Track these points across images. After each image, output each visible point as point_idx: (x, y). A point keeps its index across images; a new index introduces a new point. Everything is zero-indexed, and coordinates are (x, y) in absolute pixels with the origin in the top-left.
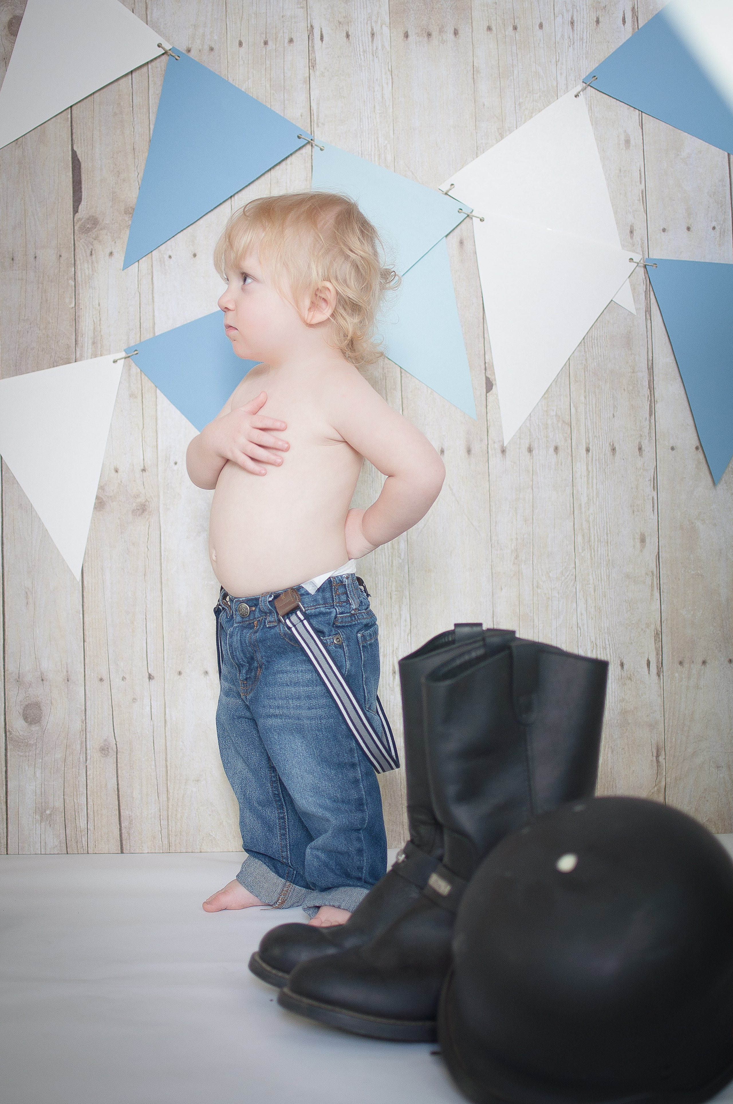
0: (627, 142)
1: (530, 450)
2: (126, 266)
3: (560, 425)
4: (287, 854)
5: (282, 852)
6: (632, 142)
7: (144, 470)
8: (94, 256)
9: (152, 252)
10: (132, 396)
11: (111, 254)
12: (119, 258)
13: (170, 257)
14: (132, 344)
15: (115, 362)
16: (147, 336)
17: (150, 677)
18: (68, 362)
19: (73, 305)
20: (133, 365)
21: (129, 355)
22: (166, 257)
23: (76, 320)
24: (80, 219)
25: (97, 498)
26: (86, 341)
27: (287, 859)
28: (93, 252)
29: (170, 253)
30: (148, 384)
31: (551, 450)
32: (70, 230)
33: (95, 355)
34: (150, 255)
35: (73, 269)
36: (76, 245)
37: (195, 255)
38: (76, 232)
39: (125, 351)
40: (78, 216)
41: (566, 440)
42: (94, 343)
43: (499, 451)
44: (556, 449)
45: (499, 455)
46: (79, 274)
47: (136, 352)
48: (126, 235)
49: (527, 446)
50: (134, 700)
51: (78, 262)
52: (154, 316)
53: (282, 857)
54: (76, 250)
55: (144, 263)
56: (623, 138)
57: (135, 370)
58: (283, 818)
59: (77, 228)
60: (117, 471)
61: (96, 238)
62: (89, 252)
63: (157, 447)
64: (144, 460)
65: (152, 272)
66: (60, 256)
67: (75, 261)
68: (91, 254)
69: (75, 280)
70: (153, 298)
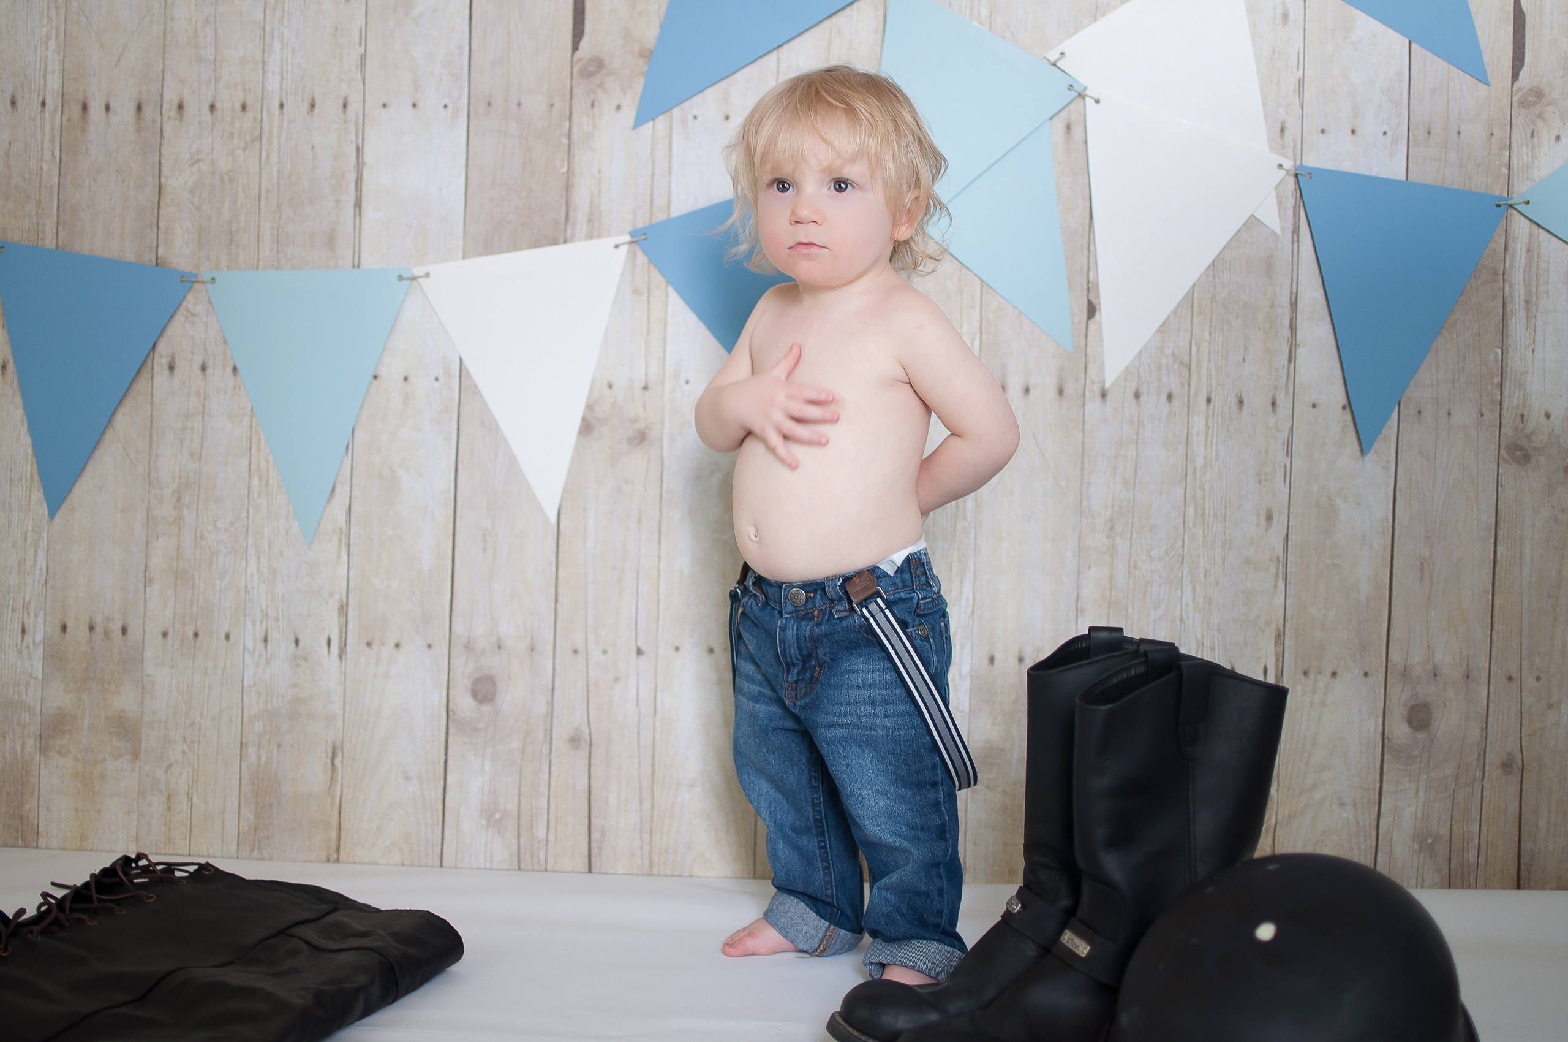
0: (1285, 16)
1: (1137, 396)
2: (639, 123)
3: (1176, 367)
4: (832, 892)
5: (827, 889)
6: (1291, 16)
7: (646, 388)
8: (596, 109)
9: (671, 109)
10: (636, 292)
11: (619, 107)
12: (629, 113)
13: (695, 117)
14: (640, 225)
15: (617, 246)
16: (660, 217)
17: (639, 652)
18: (554, 242)
19: (565, 170)
20: (639, 253)
21: (635, 239)
22: (690, 117)
23: (568, 189)
24: (580, 60)
25: (584, 419)
26: (580, 217)
27: (833, 899)
28: (596, 103)
29: (695, 112)
30: (658, 279)
31: (1164, 397)
32: (566, 72)
33: (590, 236)
34: (668, 114)
35: (567, 123)
36: (574, 92)
37: (727, 118)
38: (575, 75)
39: (632, 234)
40: (578, 54)
41: (1182, 386)
42: (590, 221)
43: (1098, 394)
44: (1170, 397)
45: (1098, 399)
46: (575, 130)
47: (644, 237)
48: (639, 84)
49: (1134, 390)
50: (617, 680)
51: (575, 116)
52: (670, 192)
53: (827, 895)
54: (575, 100)
55: (661, 122)
56: (1279, 11)
57: (642, 259)
58: (825, 847)
59: (575, 70)
60: (610, 386)
61: (600, 85)
62: (589, 103)
63: (664, 359)
64: (646, 375)
65: (671, 136)
66: (552, 105)
67: (571, 113)
68: (593, 106)
69: (569, 137)
70: (670, 168)
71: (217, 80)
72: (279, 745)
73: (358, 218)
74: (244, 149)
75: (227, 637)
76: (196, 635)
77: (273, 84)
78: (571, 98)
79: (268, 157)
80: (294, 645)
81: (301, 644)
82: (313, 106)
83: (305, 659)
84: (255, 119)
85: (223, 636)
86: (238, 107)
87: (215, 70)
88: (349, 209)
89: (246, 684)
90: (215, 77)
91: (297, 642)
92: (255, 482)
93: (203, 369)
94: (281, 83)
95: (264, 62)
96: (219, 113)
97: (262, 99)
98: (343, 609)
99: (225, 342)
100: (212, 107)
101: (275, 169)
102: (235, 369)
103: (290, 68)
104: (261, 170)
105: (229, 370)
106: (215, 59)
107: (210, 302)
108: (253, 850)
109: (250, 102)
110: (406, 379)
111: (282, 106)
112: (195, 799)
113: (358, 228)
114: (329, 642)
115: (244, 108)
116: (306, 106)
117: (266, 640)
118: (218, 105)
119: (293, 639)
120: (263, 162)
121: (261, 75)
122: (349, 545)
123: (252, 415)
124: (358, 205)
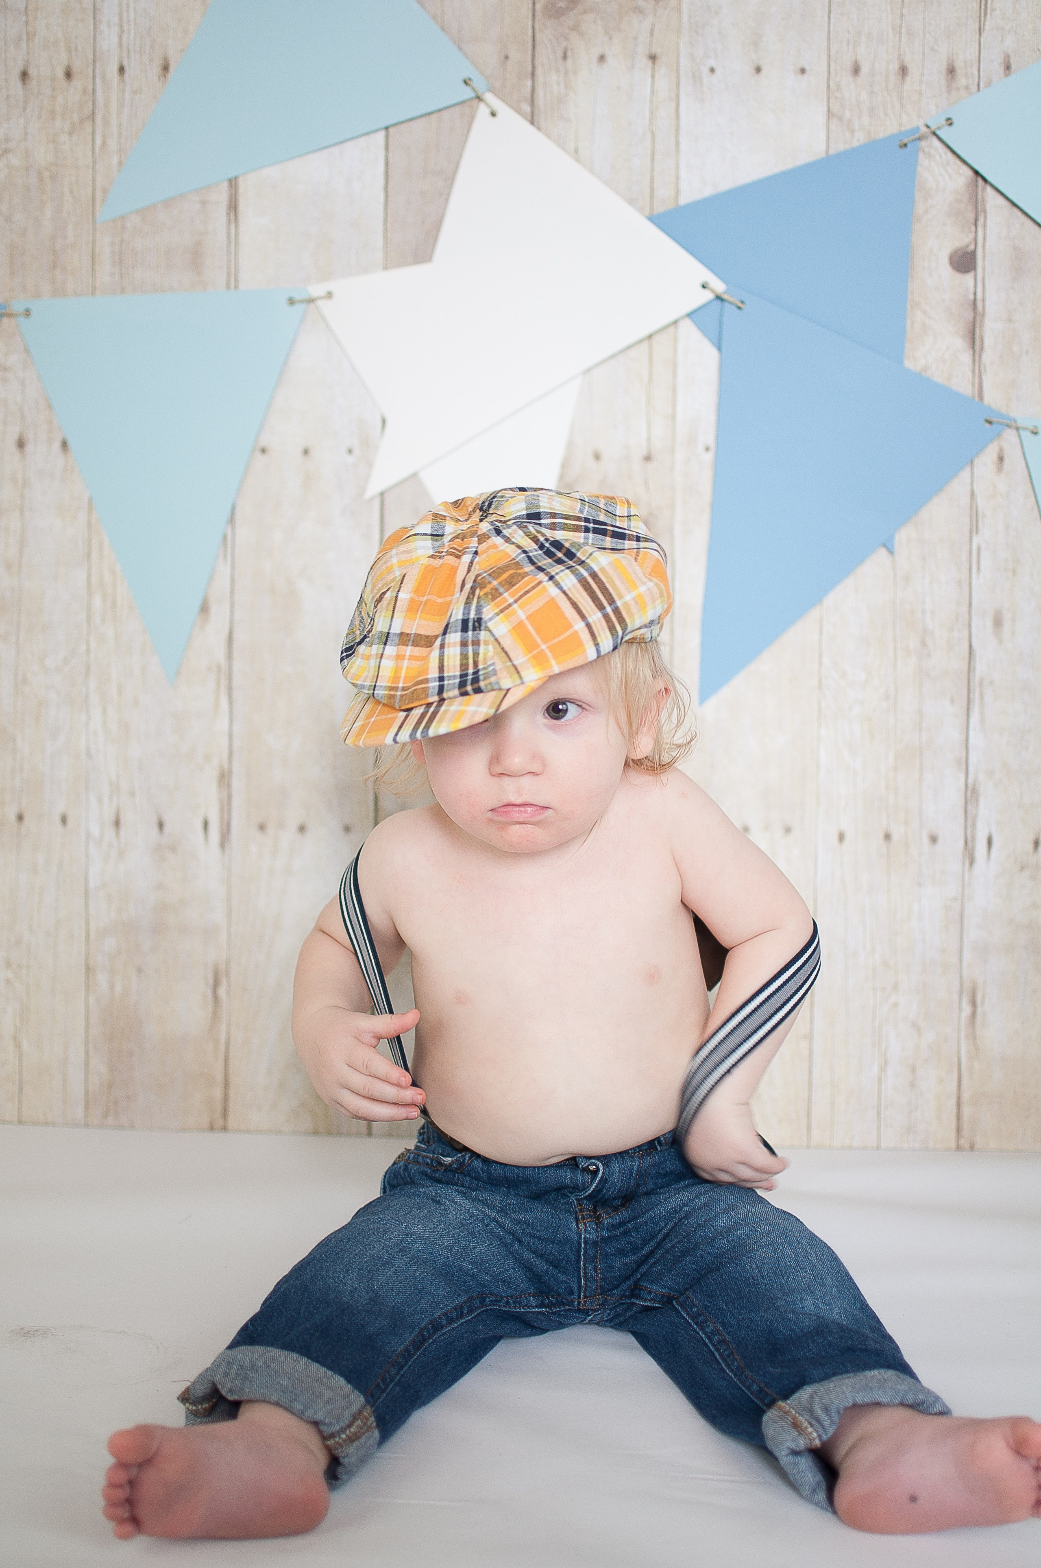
7: (648, 458)
8: (569, 61)
11: (602, 58)
12: (616, 65)
13: (712, 70)
22: (705, 70)
28: (569, 53)
29: (712, 63)
32: (526, 10)
35: (529, 83)
36: (538, 38)
37: (758, 70)
38: (538, 13)
46: (540, 92)
48: (629, 24)
51: (539, 71)
52: (678, 177)
54: (538, 49)
55: (663, 78)
59: (538, 6)
60: (597, 457)
61: (575, 28)
62: (560, 54)
63: (673, 417)
64: (649, 439)
65: (678, 96)
66: (507, 57)
67: (534, 67)
68: (565, 57)
69: (532, 103)
70: (677, 143)
71: (30, 37)
72: (139, 970)
73: (233, 226)
74: (71, 134)
75: (64, 820)
76: (20, 818)
77: (109, 41)
78: (534, 47)
79: (104, 143)
80: (155, 829)
81: (167, 828)
82: (166, 68)
83: (173, 849)
84: (85, 90)
85: (57, 818)
86: (60, 74)
87: (27, 23)
88: (220, 213)
89: (91, 884)
90: (28, 33)
91: (161, 825)
92: (97, 602)
93: (21, 444)
94: (120, 37)
95: (95, 9)
96: (33, 83)
97: (94, 61)
98: (224, 778)
99: (49, 407)
100: (24, 75)
101: (115, 160)
102: (64, 445)
103: (132, 16)
104: (95, 162)
105: (57, 445)
106: (26, 8)
107: (27, 350)
108: (106, 1115)
109: (77, 67)
110: (306, 452)
111: (122, 70)
112: (25, 1045)
113: (233, 240)
114: (206, 825)
115: (68, 75)
116: (157, 69)
117: (117, 823)
118: (32, 72)
119: (154, 822)
120: (97, 150)
121: (92, 26)
122: (230, 689)
123: (90, 508)
124: (233, 207)
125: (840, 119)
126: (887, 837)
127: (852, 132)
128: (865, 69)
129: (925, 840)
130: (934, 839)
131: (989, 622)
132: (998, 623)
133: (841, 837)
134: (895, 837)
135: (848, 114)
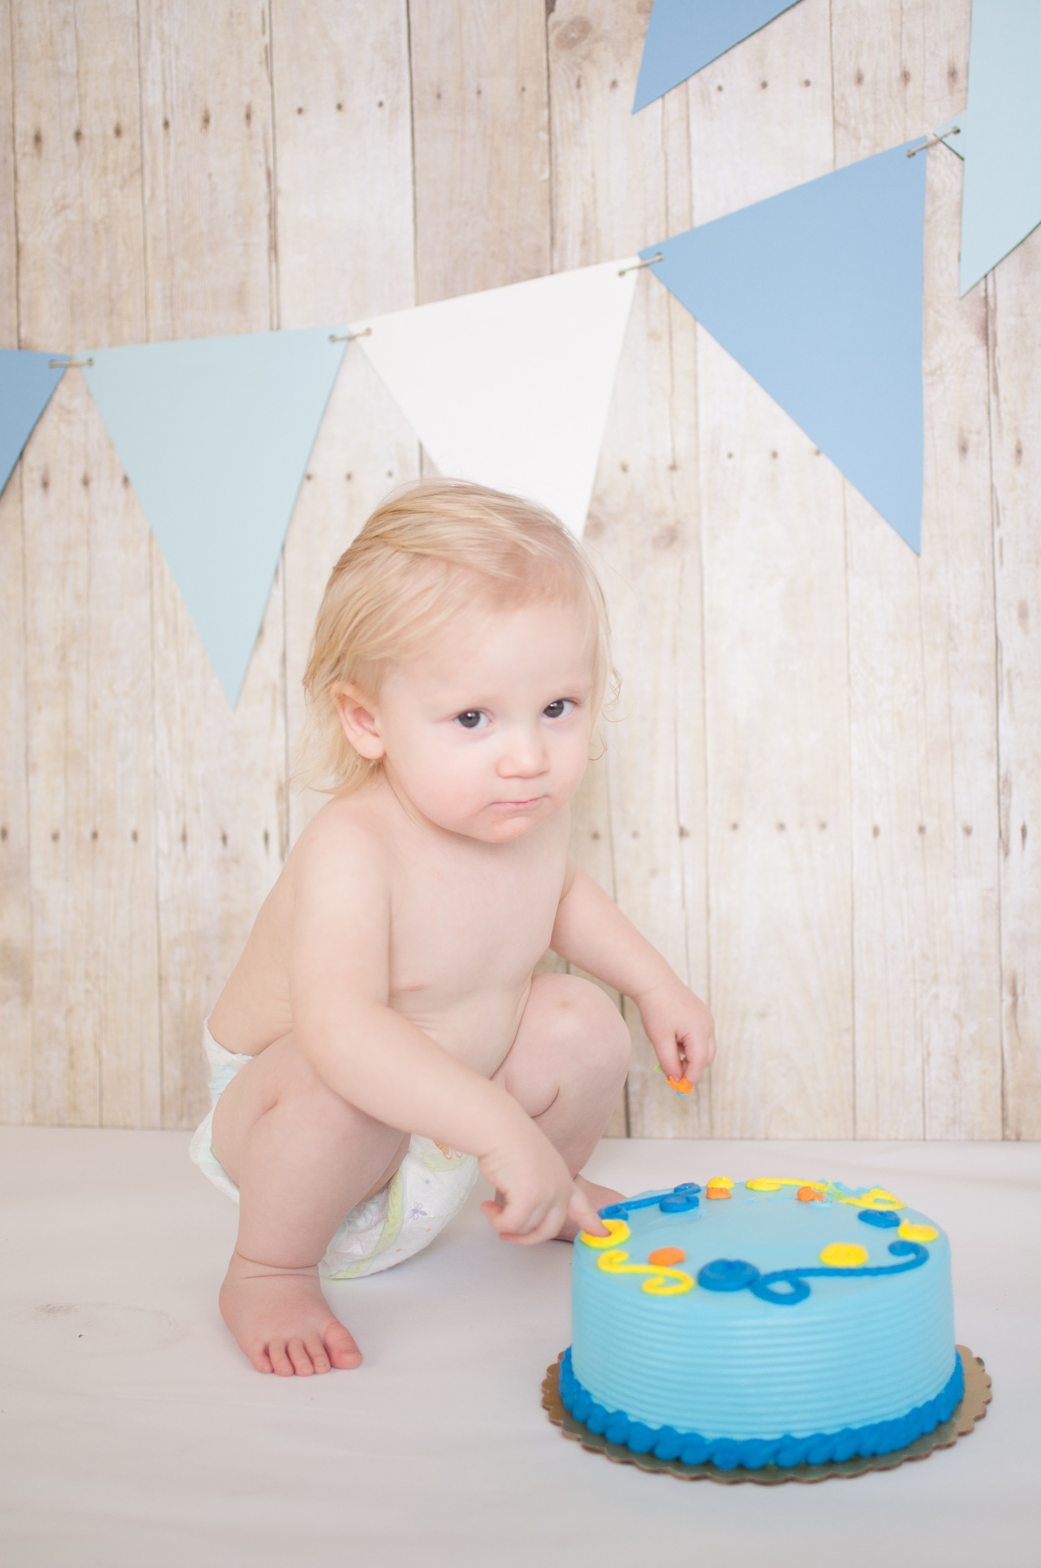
2: (640, 104)
7: (673, 468)
8: (583, 89)
9: (686, 80)
10: (653, 336)
11: (614, 84)
12: (628, 90)
13: (720, 89)
14: (652, 242)
15: (622, 274)
16: (679, 229)
17: (682, 833)
18: (538, 274)
19: (546, 175)
20: (654, 280)
21: (647, 262)
22: (713, 88)
23: (551, 202)
24: (557, 24)
25: (590, 516)
26: (570, 238)
28: (582, 81)
29: (719, 81)
30: (682, 316)
32: (540, 43)
33: (585, 263)
34: (683, 86)
35: (546, 112)
36: (552, 69)
37: (764, 85)
38: (552, 45)
39: (641, 255)
40: (554, 17)
42: (584, 243)
46: (556, 121)
47: (658, 258)
48: (638, 50)
50: (654, 872)
51: (555, 101)
52: (691, 194)
54: (553, 79)
55: (673, 100)
57: (658, 290)
59: (552, 39)
60: (624, 469)
61: (587, 57)
62: (573, 82)
63: (696, 426)
64: (673, 449)
65: (688, 116)
66: (523, 89)
67: (549, 97)
68: (578, 85)
69: (549, 131)
70: (689, 161)
71: (82, 98)
72: (208, 978)
73: (274, 265)
74: (122, 187)
75: (135, 836)
76: (95, 836)
77: (153, 98)
78: (549, 77)
79: (153, 194)
80: (220, 843)
81: (230, 842)
82: (207, 120)
83: (237, 861)
84: (133, 146)
85: (129, 835)
86: (110, 132)
87: (79, 86)
88: (262, 254)
89: (162, 898)
90: (80, 96)
91: (224, 839)
92: (160, 628)
93: (86, 482)
94: (164, 94)
95: (140, 69)
96: (86, 142)
97: (141, 118)
98: (282, 792)
99: (111, 445)
100: (78, 135)
101: (163, 210)
102: (126, 480)
103: (174, 72)
104: (144, 213)
105: (119, 482)
106: (78, 72)
107: (88, 393)
108: (181, 1118)
109: (125, 124)
110: (349, 477)
111: (166, 124)
112: (104, 1053)
113: (274, 279)
114: (266, 837)
115: (118, 132)
116: (198, 122)
117: (184, 838)
118: (85, 132)
119: (218, 836)
120: (146, 201)
121: (137, 85)
122: (285, 706)
123: (151, 539)
124: (273, 247)
125: (846, 127)
126: (922, 830)
127: (858, 139)
128: (868, 78)
129: (960, 832)
130: (968, 831)
131: (1014, 614)
132: (1023, 614)
133: (876, 832)
134: (929, 830)
135: (853, 122)
